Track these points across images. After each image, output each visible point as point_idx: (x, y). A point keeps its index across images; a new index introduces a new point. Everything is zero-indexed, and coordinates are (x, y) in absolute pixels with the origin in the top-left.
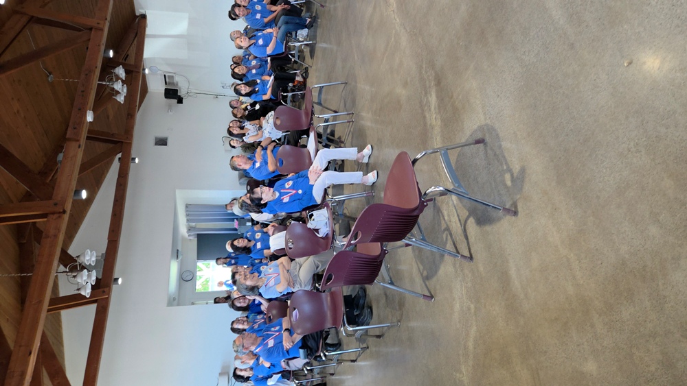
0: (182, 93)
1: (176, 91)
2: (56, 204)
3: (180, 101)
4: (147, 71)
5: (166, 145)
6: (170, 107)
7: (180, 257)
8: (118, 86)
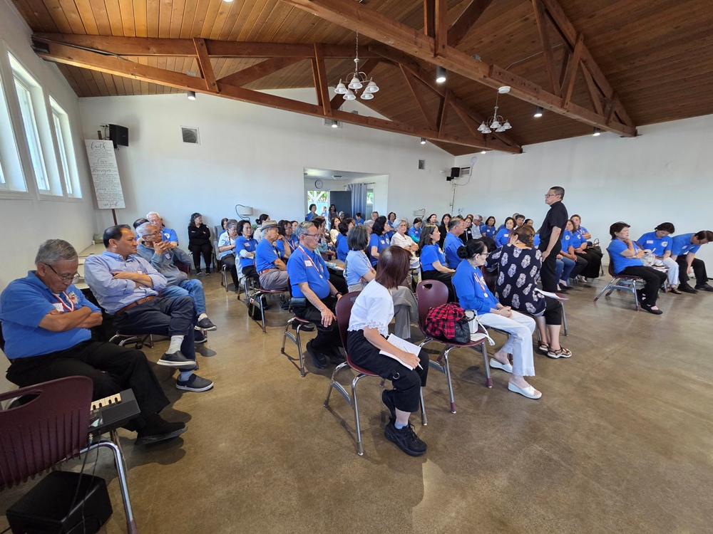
0: (455, 180)
1: (458, 176)
2: (444, 47)
3: (449, 179)
4: (484, 152)
5: (420, 168)
6: (445, 172)
7: (335, 178)
8: (495, 125)
